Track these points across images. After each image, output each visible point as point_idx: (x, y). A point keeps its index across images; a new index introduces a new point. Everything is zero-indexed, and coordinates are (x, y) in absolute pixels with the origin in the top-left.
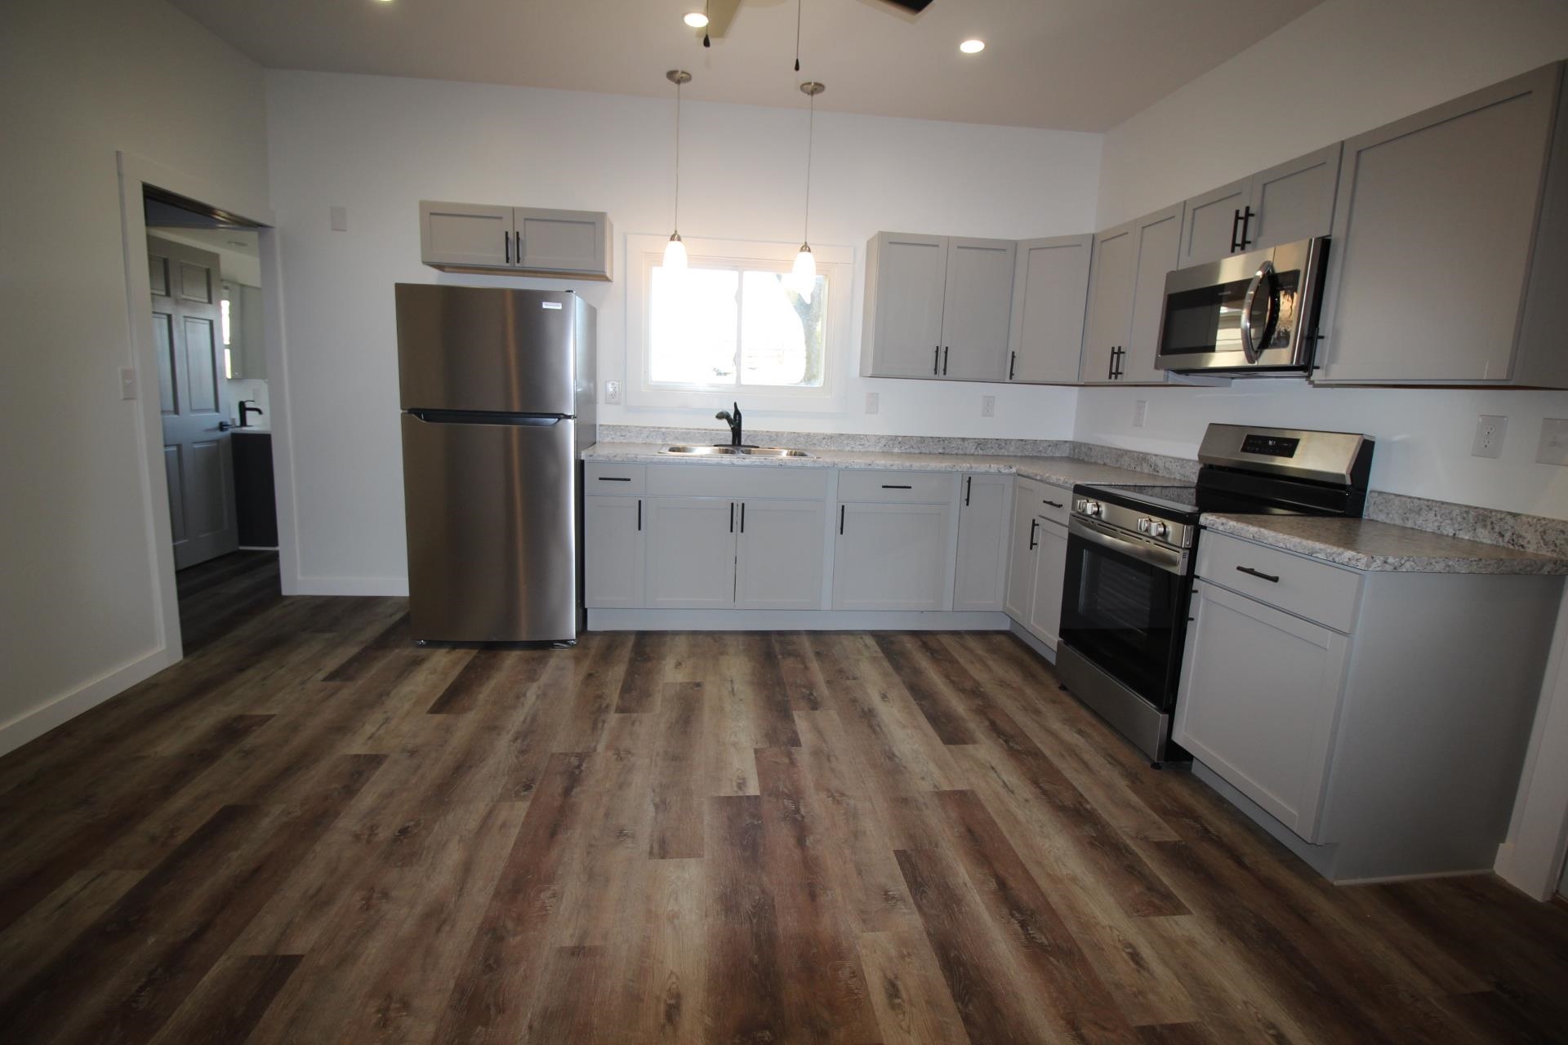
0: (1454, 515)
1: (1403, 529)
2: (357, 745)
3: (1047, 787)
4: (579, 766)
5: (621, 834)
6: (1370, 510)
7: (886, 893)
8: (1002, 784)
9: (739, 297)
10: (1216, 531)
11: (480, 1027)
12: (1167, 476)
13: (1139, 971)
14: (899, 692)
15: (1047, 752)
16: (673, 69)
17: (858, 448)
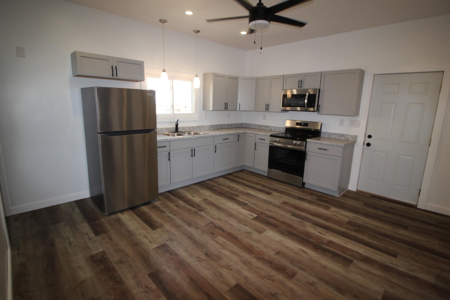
0: (337, 135)
1: (328, 138)
2: (151, 245)
4: (215, 225)
5: (248, 233)
6: (322, 135)
8: (286, 198)
10: (311, 142)
12: (274, 130)
13: (336, 216)
17: (204, 129)
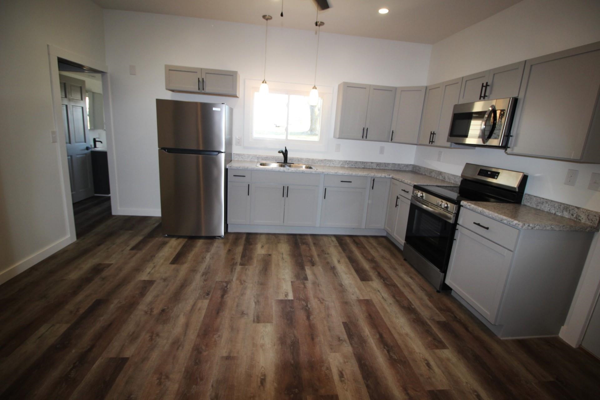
0: (556, 206)
1: (536, 209)
2: (144, 276)
3: (398, 298)
4: (227, 286)
5: (243, 313)
6: (524, 201)
7: (339, 338)
8: (381, 297)
9: (288, 105)
10: (466, 208)
11: (194, 386)
12: (449, 181)
13: (429, 370)
14: (345, 260)
15: (399, 285)
16: (264, 14)
17: (332, 165)
